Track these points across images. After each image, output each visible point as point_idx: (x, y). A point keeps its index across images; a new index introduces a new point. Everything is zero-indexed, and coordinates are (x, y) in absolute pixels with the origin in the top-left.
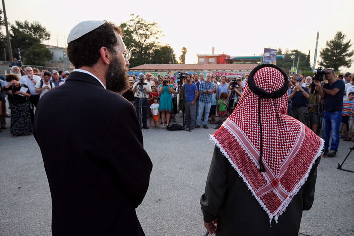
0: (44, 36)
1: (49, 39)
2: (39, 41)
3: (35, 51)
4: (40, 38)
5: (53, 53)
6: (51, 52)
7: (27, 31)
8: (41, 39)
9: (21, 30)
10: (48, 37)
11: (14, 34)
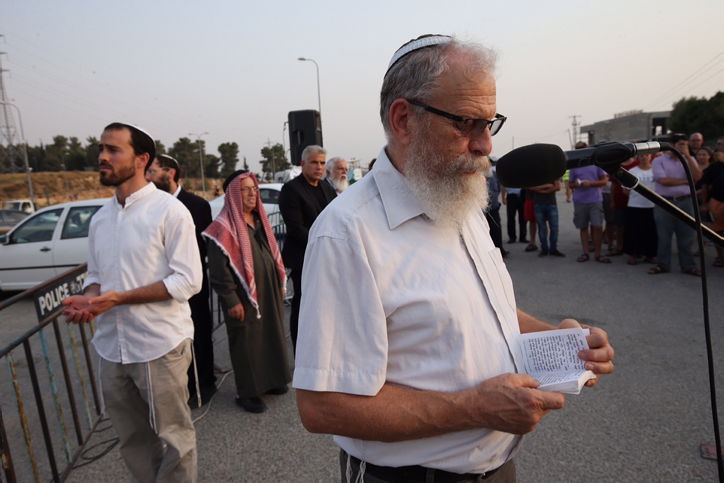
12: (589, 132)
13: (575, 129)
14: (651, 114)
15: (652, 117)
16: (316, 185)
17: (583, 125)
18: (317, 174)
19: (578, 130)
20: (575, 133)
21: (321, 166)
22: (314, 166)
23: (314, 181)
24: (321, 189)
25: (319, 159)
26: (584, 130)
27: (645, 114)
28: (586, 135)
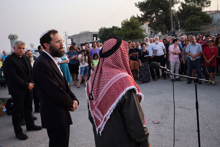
0: (205, 4)
1: (210, 5)
2: (201, 9)
3: (192, 20)
4: (202, 6)
5: (212, 17)
6: (211, 17)
7: (192, 4)
8: (203, 8)
9: (187, 4)
10: (209, 5)
11: (183, 9)
12: (71, 39)
13: (66, 37)
14: (92, 33)
15: (93, 33)
16: (21, 57)
17: (69, 36)
18: (21, 53)
19: (67, 38)
20: (66, 39)
21: (22, 50)
22: (20, 50)
23: (20, 55)
24: (23, 58)
25: (22, 47)
26: (69, 38)
27: (90, 32)
28: (70, 40)
